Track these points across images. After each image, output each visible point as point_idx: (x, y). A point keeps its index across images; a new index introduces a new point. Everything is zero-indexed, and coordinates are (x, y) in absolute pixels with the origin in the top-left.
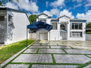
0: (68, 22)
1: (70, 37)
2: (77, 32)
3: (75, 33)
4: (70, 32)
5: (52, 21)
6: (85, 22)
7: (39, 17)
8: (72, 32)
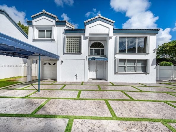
0: (108, 35)
1: (115, 73)
2: (134, 61)
3: (128, 64)
4: (115, 60)
5: (66, 31)
6: (155, 34)
7: (33, 21)
8: (121, 61)
